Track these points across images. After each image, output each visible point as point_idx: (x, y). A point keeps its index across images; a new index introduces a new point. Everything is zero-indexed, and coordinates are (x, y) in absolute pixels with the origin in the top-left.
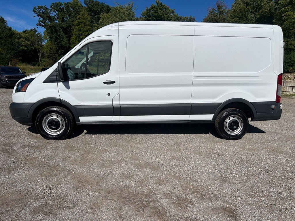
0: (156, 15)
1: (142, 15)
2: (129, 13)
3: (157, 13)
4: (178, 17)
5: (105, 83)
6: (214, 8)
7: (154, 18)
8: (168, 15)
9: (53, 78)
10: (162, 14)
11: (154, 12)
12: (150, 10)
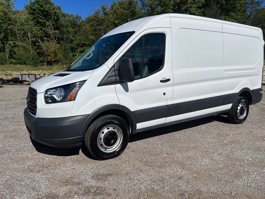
0: (42, 10)
1: (25, 8)
2: (8, 4)
3: (43, 7)
4: (64, 14)
5: (161, 81)
6: (100, 9)
7: (40, 12)
8: (55, 11)
9: (111, 80)
10: (49, 9)
11: (39, 6)
12: (34, 3)
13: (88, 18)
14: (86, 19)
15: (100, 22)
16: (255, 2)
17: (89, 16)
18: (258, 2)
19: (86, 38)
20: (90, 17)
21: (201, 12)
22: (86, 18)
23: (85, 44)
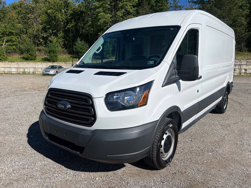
13: (12, 4)
14: (10, 6)
15: (30, 10)
16: (178, 6)
17: (13, 2)
18: (180, 7)
19: (13, 26)
20: (15, 3)
21: (135, 11)
22: (10, 4)
23: (13, 33)
